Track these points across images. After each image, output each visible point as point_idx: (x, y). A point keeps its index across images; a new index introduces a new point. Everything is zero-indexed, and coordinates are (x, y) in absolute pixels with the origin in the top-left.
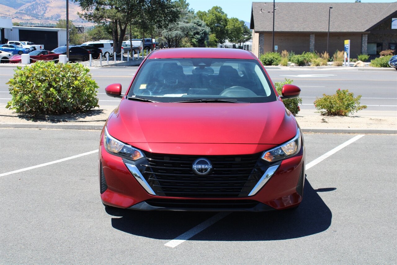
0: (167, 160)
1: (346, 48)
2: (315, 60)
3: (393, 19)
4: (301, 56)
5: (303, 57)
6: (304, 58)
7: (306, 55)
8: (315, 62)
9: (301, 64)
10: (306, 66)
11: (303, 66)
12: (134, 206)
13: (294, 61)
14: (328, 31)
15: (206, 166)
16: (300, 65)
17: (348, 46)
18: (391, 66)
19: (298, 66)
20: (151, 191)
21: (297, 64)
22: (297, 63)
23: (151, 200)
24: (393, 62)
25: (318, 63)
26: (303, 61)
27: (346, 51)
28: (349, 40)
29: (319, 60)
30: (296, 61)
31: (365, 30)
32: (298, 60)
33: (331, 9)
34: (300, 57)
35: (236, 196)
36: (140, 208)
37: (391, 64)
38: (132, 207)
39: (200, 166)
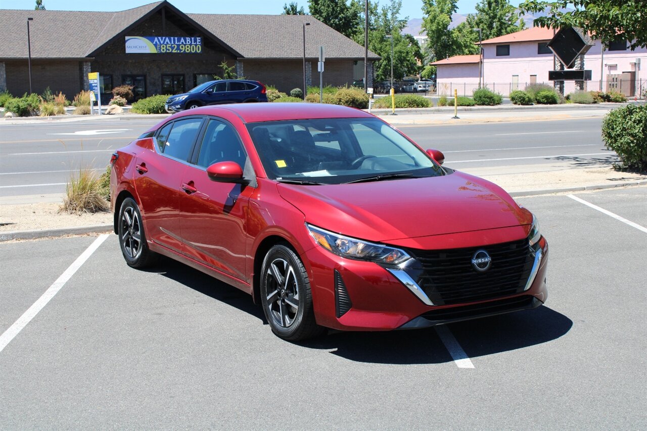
0: (443, 257)
1: (93, 85)
2: (46, 105)
3: (127, 38)
4: (22, 100)
5: (25, 102)
6: (28, 102)
7: (30, 99)
8: (46, 109)
9: (23, 112)
10: (32, 116)
11: (27, 116)
12: (406, 325)
13: (11, 109)
14: (28, 57)
15: (486, 260)
16: (21, 115)
17: (95, 81)
18: (169, 112)
19: (19, 116)
20: (427, 301)
21: (17, 114)
22: (17, 112)
23: (429, 314)
24: (172, 105)
25: (51, 111)
26: (27, 108)
27: (94, 89)
28: (98, 73)
29: (50, 106)
30: (15, 109)
31: (87, 55)
32: (18, 107)
33: (30, 21)
34: (21, 102)
35: (514, 292)
36: (416, 326)
37: (170, 108)
38: (403, 326)
39: (480, 261)
